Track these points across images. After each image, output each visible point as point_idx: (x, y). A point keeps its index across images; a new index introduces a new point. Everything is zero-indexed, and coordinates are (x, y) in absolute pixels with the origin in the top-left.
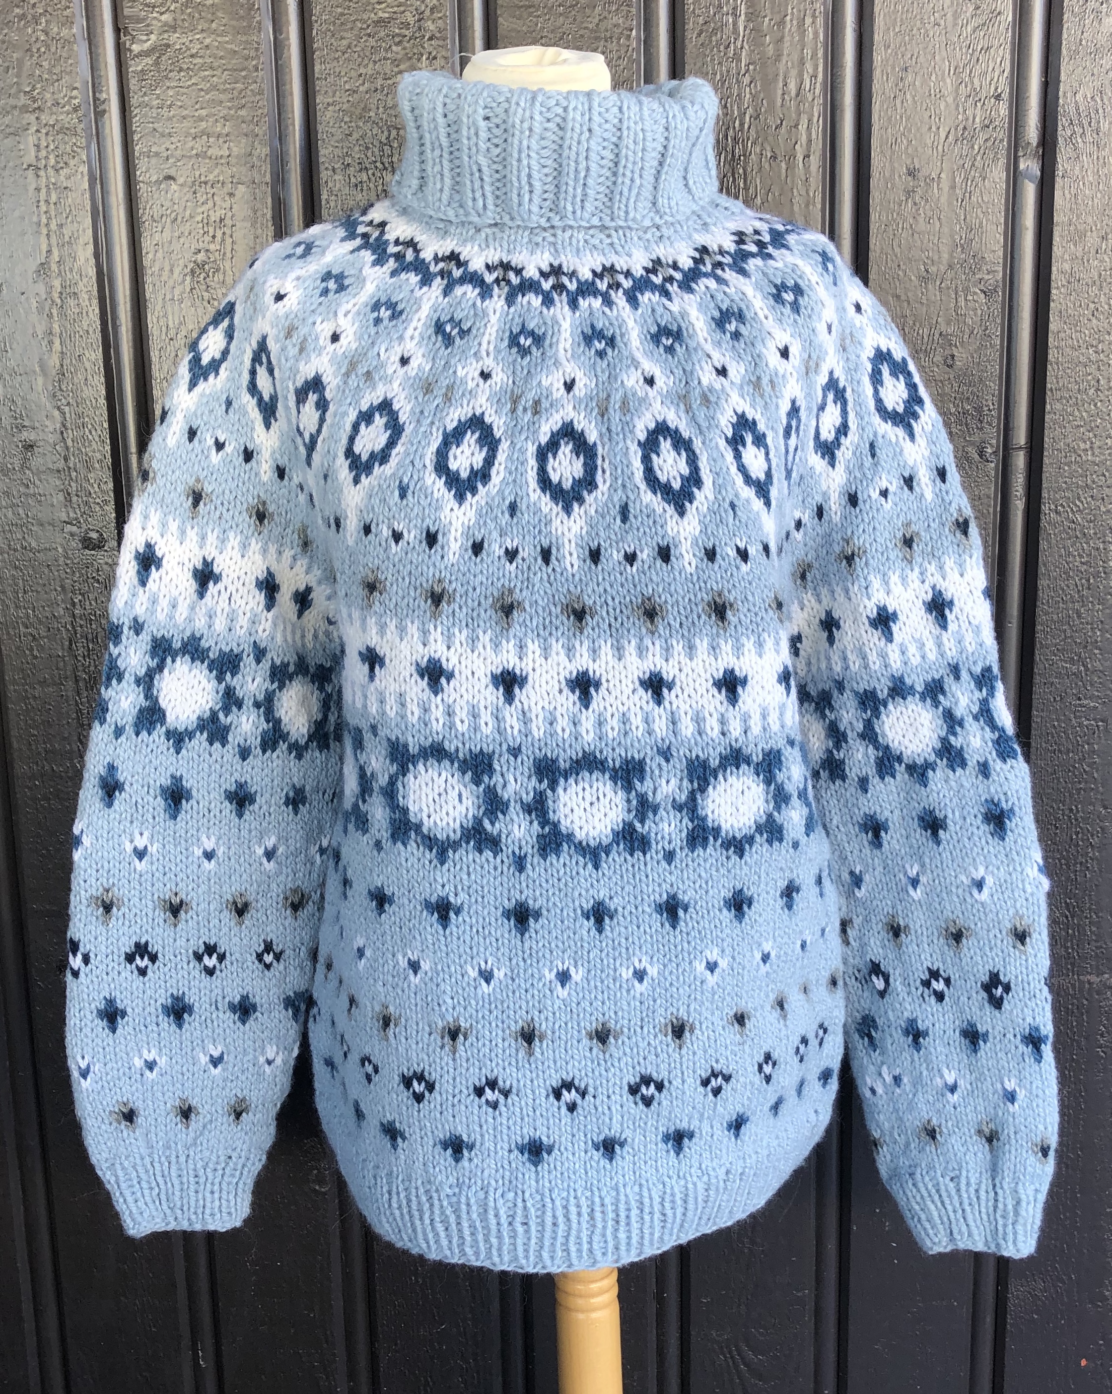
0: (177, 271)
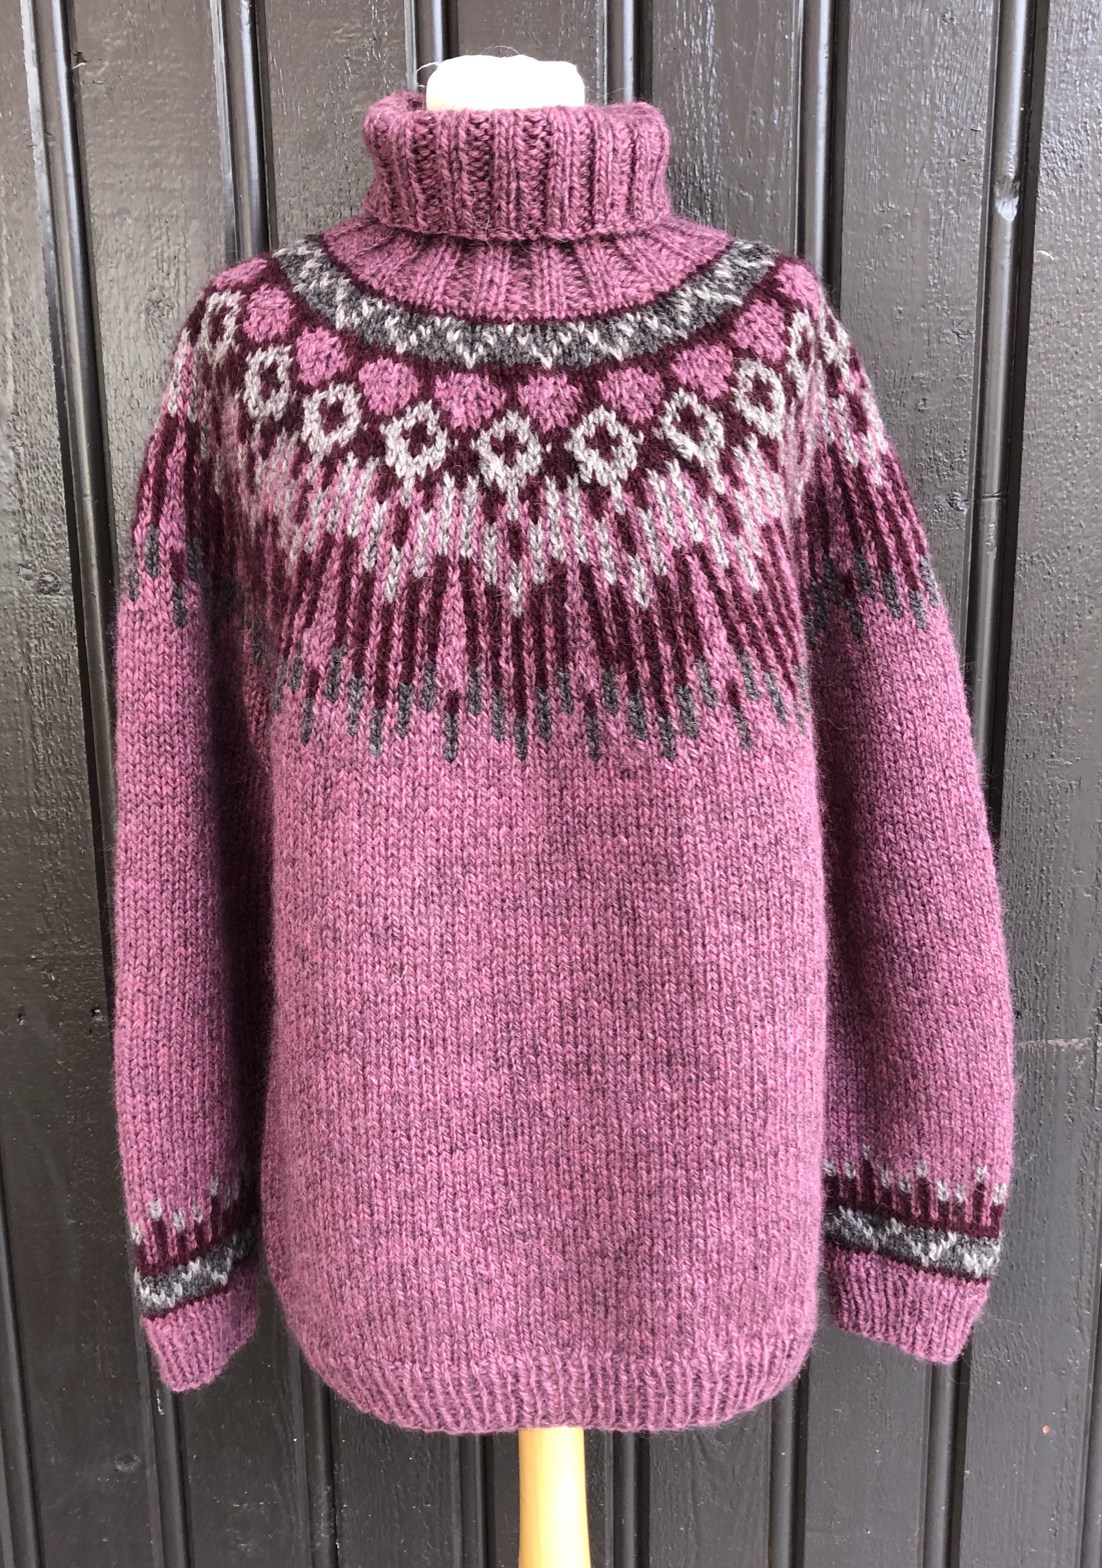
0: (131, 310)
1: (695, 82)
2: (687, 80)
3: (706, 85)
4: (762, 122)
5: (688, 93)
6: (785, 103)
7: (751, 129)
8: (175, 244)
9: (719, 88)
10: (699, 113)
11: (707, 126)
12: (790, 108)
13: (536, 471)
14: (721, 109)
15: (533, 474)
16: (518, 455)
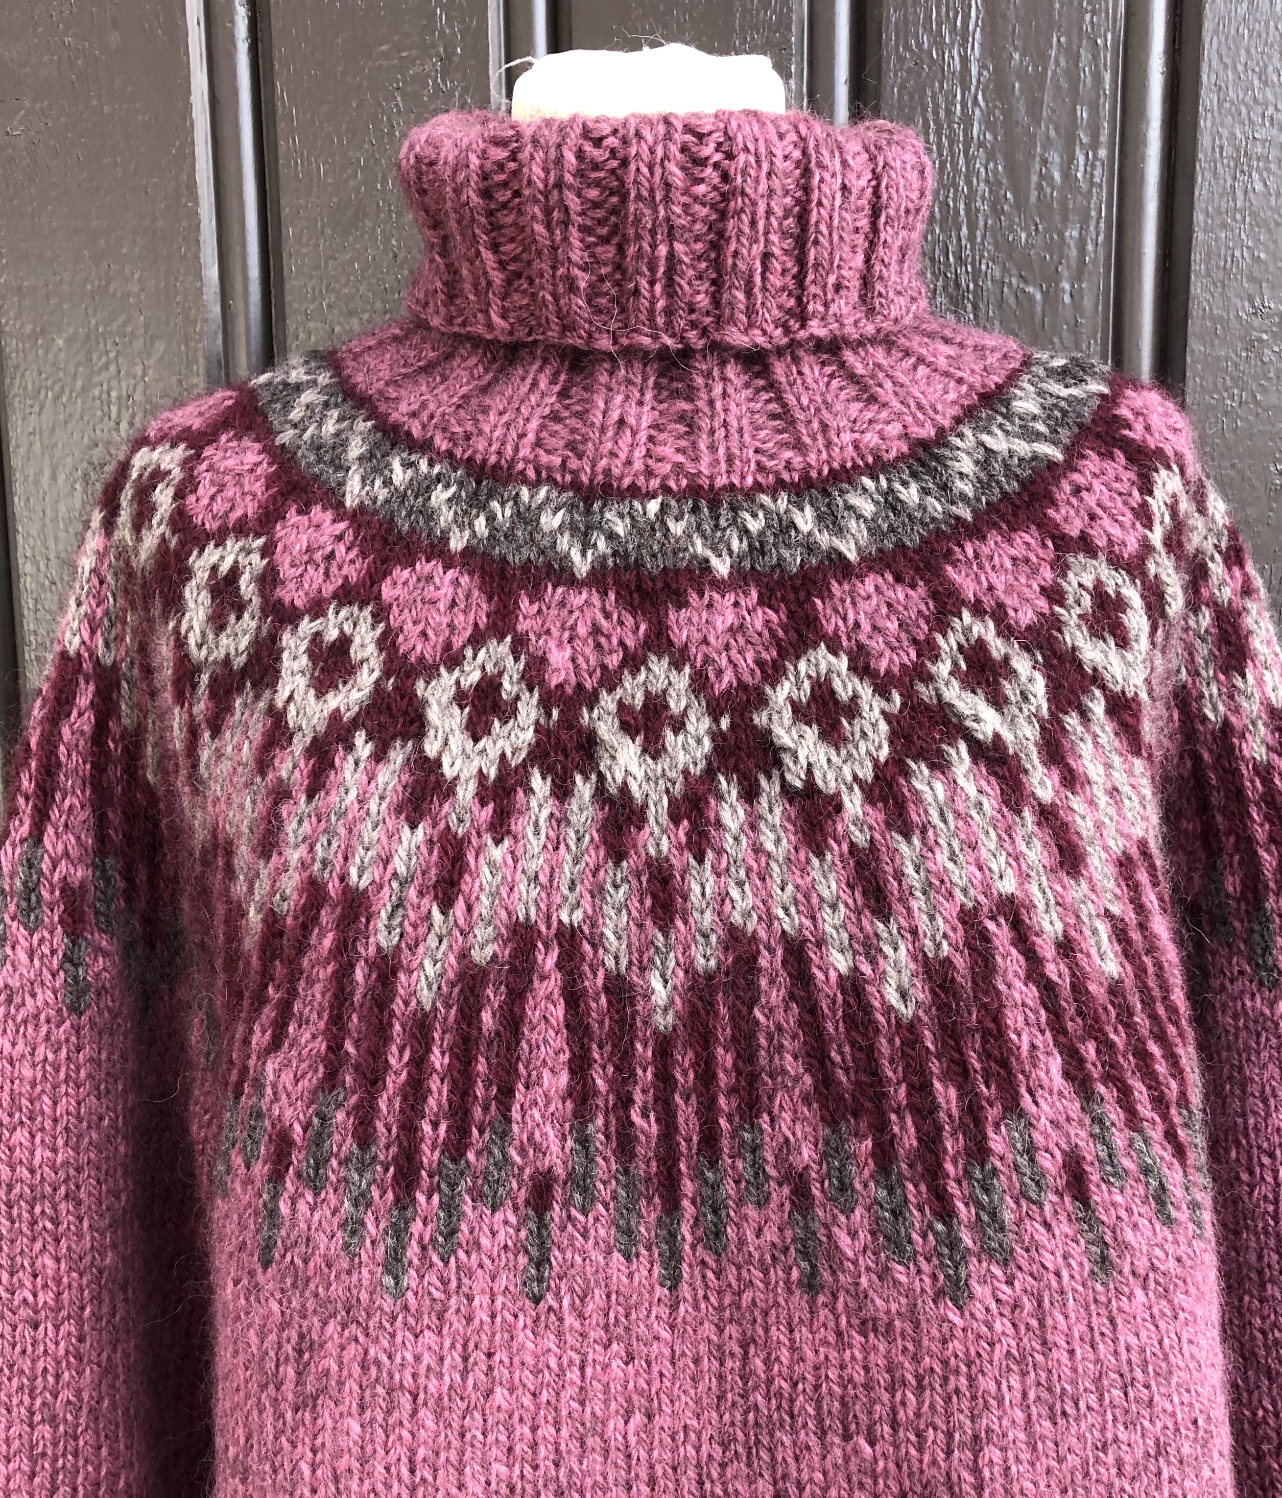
1: (949, 113)
2: (936, 113)
3: (967, 120)
4: (1057, 176)
5: (938, 133)
6: (1095, 145)
7: (1040, 187)
8: (129, 374)
9: (989, 124)
10: (955, 165)
11: (969, 183)
12: (1103, 153)
13: (702, 765)
14: (991, 156)
15: (696, 771)
16: (669, 734)
